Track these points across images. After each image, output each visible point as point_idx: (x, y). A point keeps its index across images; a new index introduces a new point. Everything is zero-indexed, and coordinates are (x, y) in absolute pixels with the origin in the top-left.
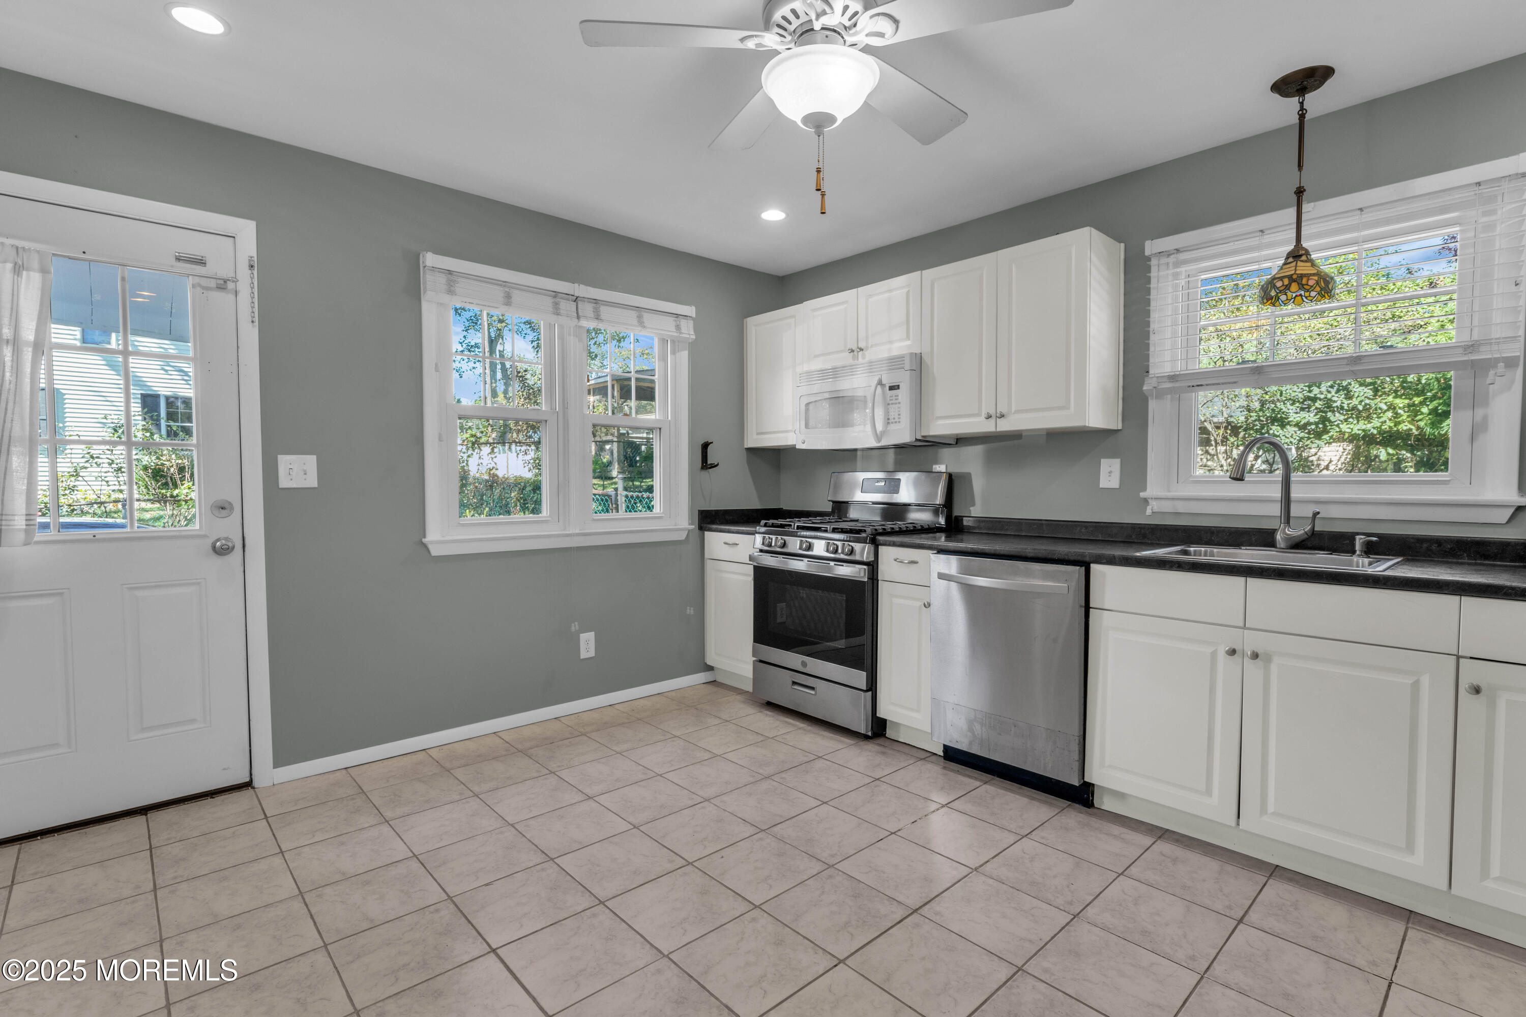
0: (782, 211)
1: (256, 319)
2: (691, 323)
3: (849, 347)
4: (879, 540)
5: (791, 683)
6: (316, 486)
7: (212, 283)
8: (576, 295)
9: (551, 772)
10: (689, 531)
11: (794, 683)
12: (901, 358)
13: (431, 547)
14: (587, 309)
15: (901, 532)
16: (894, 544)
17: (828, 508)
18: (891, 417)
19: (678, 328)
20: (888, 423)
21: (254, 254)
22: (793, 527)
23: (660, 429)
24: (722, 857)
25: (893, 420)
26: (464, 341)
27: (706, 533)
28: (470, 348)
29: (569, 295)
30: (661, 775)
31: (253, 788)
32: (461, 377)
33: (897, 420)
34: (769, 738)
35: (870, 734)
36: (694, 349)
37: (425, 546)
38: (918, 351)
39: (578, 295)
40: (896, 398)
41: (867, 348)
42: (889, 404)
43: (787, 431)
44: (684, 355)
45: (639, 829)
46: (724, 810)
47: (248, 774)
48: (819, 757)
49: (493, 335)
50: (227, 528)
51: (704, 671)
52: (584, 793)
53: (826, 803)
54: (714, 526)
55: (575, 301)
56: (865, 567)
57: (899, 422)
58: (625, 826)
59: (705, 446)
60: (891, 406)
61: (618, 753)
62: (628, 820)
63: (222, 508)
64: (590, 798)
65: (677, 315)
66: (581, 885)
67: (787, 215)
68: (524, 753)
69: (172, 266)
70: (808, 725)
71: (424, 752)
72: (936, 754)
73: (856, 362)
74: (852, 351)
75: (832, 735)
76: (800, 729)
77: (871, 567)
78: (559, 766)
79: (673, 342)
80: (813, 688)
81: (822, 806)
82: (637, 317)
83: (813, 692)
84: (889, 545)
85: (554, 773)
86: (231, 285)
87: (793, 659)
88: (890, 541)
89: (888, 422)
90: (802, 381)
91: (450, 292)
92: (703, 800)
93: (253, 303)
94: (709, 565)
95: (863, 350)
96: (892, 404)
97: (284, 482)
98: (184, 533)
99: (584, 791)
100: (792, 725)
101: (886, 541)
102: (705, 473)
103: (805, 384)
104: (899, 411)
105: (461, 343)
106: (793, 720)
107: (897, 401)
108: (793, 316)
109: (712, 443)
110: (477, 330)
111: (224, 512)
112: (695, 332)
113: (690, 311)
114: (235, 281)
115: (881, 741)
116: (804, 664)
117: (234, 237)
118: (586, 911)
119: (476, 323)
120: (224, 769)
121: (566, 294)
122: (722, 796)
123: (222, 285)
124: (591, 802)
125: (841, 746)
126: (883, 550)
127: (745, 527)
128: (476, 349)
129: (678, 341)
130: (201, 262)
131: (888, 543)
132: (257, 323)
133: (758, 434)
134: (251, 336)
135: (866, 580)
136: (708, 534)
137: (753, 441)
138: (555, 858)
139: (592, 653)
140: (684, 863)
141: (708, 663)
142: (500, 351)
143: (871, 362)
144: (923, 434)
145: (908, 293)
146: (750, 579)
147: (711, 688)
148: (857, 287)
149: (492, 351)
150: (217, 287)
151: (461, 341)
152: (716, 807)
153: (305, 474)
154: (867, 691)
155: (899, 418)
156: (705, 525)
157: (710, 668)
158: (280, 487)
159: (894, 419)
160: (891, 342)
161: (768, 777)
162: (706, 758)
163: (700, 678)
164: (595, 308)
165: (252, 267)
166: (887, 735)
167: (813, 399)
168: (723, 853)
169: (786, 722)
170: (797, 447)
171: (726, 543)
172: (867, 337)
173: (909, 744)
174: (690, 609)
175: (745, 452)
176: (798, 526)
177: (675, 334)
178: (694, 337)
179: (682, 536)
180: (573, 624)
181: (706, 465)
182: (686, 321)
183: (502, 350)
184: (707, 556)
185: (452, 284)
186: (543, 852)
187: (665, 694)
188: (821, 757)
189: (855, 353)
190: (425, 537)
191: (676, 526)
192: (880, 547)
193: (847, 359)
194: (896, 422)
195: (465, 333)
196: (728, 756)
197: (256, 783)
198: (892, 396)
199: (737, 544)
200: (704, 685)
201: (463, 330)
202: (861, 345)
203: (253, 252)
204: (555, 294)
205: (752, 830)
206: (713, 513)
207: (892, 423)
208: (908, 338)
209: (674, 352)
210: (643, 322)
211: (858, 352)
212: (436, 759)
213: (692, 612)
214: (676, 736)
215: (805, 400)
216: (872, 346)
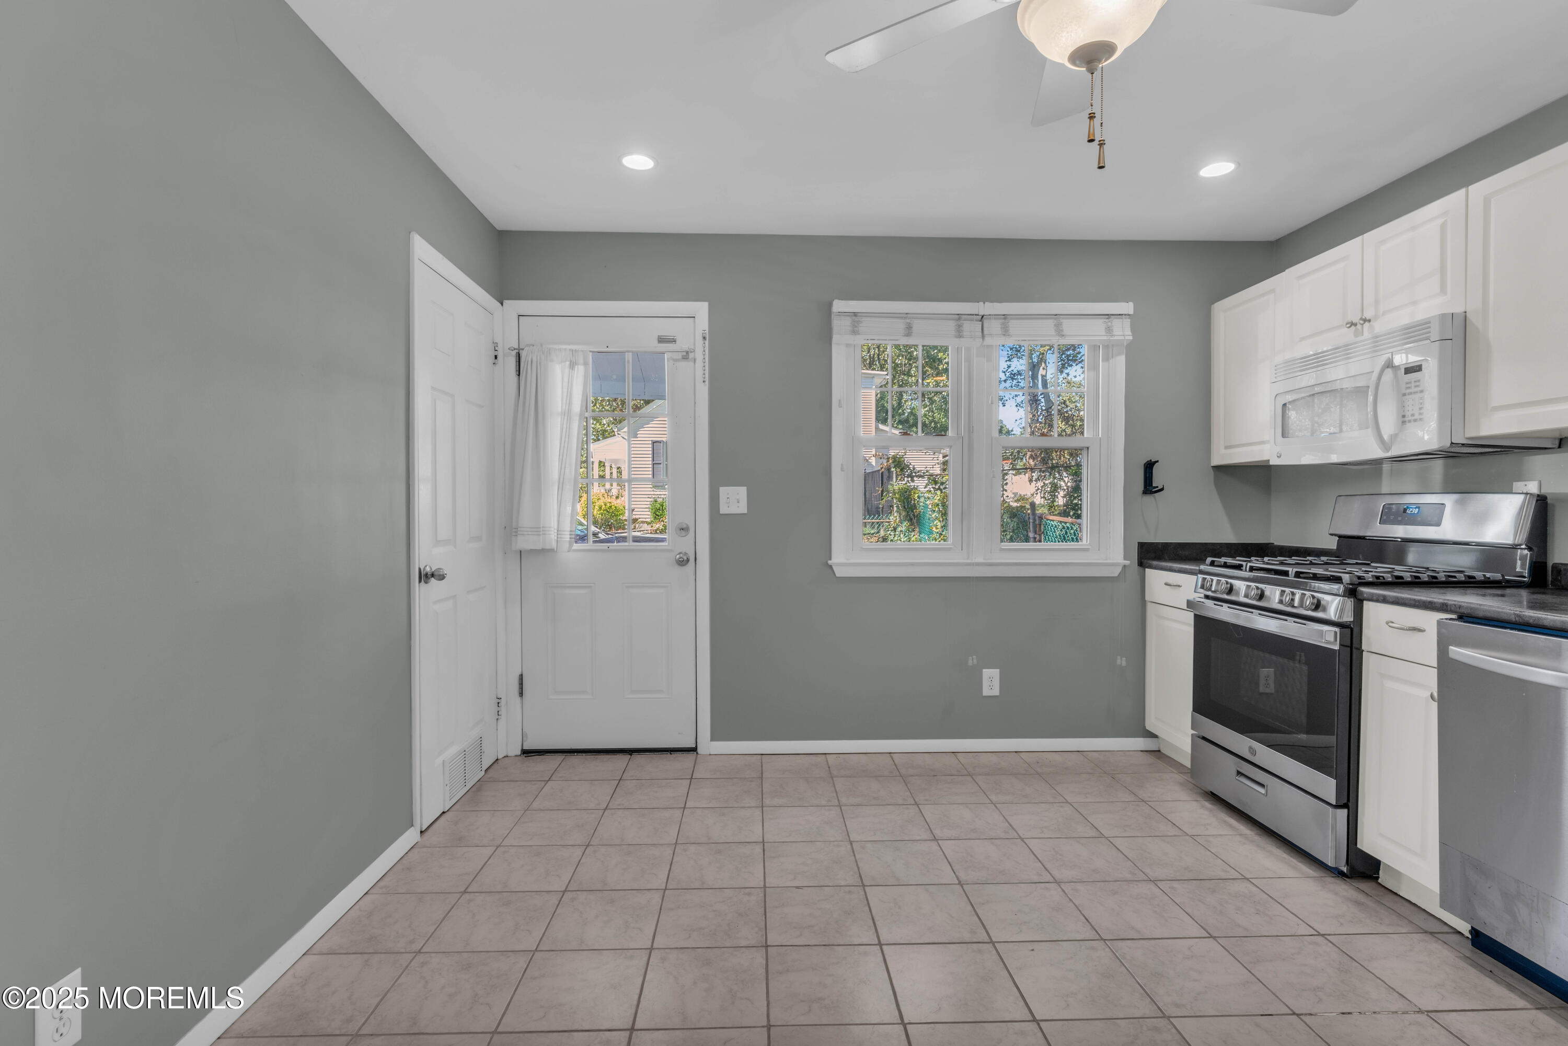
0: (1228, 161)
1: (707, 379)
2: (1127, 322)
3: (1349, 319)
4: (1362, 593)
5: (1235, 773)
6: (746, 512)
7: (679, 356)
8: (981, 313)
9: (917, 804)
10: (1125, 566)
11: (1239, 773)
12: (1425, 324)
13: (835, 568)
14: (993, 326)
15: (1399, 583)
16: (1384, 600)
17: (1332, 544)
18: (1408, 414)
19: (1109, 330)
20: (1404, 422)
21: (707, 328)
22: (1244, 568)
23: (1088, 448)
24: (1033, 950)
25: (1410, 418)
26: (1007, 370)
27: (1146, 569)
28: (1013, 376)
29: (973, 315)
30: (1022, 839)
31: (697, 753)
32: (1004, 406)
33: (1417, 417)
34: (1188, 835)
35: (1345, 869)
36: (1133, 352)
37: (831, 567)
38: (1459, 309)
39: (982, 314)
40: (1417, 384)
41: (1376, 317)
42: (1404, 395)
43: (1263, 443)
44: (1120, 362)
45: (962, 887)
46: (1070, 899)
47: (694, 742)
48: (1245, 878)
49: (1035, 360)
50: (684, 545)
51: (1144, 737)
52: (933, 834)
53: (1214, 938)
54: (1155, 563)
55: (980, 321)
56: (1337, 630)
57: (1421, 419)
58: (949, 877)
59: (1149, 467)
60: (1407, 397)
61: (992, 803)
62: (957, 873)
63: (683, 529)
64: (935, 839)
65: (1108, 316)
66: (873, 919)
67: (1239, 164)
68: (904, 779)
69: (656, 347)
70: (1257, 834)
71: (824, 756)
72: (1459, 933)
73: (1361, 338)
74: (1353, 324)
75: (1285, 856)
76: (1241, 835)
77: (1348, 631)
78: (926, 800)
79: (1106, 347)
80: (1262, 785)
81: (1207, 940)
82: (1055, 325)
83: (1262, 791)
84: (1377, 601)
85: (918, 805)
86: (691, 355)
87: (1241, 743)
88: (1379, 595)
89: (1403, 420)
90: (1278, 375)
91: (855, 332)
92: (1052, 880)
93: (704, 366)
94: (1150, 607)
95: (1369, 321)
96: (1411, 393)
97: (724, 509)
98: (658, 548)
99: (933, 831)
100: (1230, 826)
101: (1373, 594)
102: (1149, 498)
103: (1283, 378)
104: (1421, 404)
105: (1004, 372)
106: (1238, 821)
107: (1418, 389)
108: (1273, 291)
109: (1158, 461)
110: (1019, 358)
111: (683, 533)
112: (1132, 332)
113: (1127, 308)
114: (694, 351)
115: (1366, 886)
116: (1253, 751)
117: (694, 317)
118: (861, 947)
119: (1019, 351)
120: (679, 734)
121: (971, 315)
122: (1078, 884)
123: (686, 356)
124: (934, 845)
125: (1292, 873)
126: (1368, 606)
127: (1190, 565)
128: (1019, 377)
129: (1113, 345)
130: (673, 341)
131: (1375, 598)
132: (707, 383)
133: (1227, 447)
134: (703, 392)
135: (1337, 647)
136: (1148, 571)
137: (1220, 457)
138: (867, 886)
139: (996, 692)
140: (986, 939)
141: (1147, 728)
142: (1043, 376)
143: (1377, 337)
144: (1468, 435)
145: (1443, 227)
146: (1191, 630)
147: (1150, 759)
148: (1363, 233)
149: (1034, 377)
150: (683, 358)
151: (1004, 370)
152: (1062, 893)
153: (738, 502)
154: (1337, 806)
155: (1420, 414)
156: (1146, 561)
157: (1153, 736)
158: (721, 513)
159: (1413, 415)
160: (1414, 303)
161: (1153, 881)
162: (1087, 836)
163: (1139, 743)
164: (1002, 324)
165: (704, 338)
166: (1380, 881)
167: (1289, 398)
168: (1035, 946)
169: (1225, 822)
170: (1271, 463)
171: (1166, 584)
172: (1377, 302)
173: (1415, 905)
174: (1121, 659)
175: (1211, 468)
176: (1251, 567)
177: (1105, 338)
178: (1131, 338)
179: (1116, 572)
180: (970, 658)
181: (1149, 488)
182: (1121, 320)
183: (1044, 374)
184: (1148, 597)
185: (856, 324)
186: (860, 876)
187: (1085, 753)
188: (1248, 879)
189: (1359, 326)
190: (830, 559)
191: (1106, 560)
192: (1365, 602)
193: (1348, 335)
194: (1415, 420)
195: (1008, 363)
196: (1117, 842)
197: (699, 750)
198: (1410, 383)
199: (1179, 586)
200: (1142, 753)
201: (1007, 361)
202: (1367, 315)
203: (706, 327)
204: (959, 316)
205: (1090, 934)
206: (1160, 546)
207: (1410, 421)
208: (1443, 290)
209: (1106, 359)
210: (1062, 331)
211: (1362, 324)
212: (830, 764)
213: (1124, 663)
214: (1067, 802)
215: (1281, 401)
216: (1384, 313)
